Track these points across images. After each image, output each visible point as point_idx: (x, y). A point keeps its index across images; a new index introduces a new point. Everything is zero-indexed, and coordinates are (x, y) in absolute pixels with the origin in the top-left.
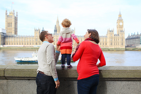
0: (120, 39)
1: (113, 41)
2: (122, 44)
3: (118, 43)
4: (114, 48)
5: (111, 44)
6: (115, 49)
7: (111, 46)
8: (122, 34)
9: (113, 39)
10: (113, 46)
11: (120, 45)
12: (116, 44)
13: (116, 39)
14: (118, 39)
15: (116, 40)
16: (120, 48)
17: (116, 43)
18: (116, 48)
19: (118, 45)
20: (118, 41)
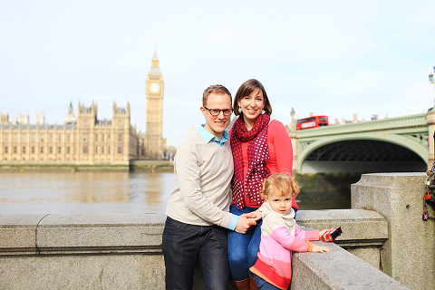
0: (112, 136)
1: (91, 140)
2: (120, 151)
3: (106, 148)
4: (91, 163)
5: (85, 151)
6: (95, 166)
7: (85, 158)
8: (120, 121)
9: (92, 136)
10: (91, 157)
11: (112, 152)
12: (99, 152)
13: (100, 136)
14: (106, 136)
15: (99, 139)
16: (113, 163)
17: (99, 148)
18: (98, 162)
19: (106, 152)
20: (106, 140)
